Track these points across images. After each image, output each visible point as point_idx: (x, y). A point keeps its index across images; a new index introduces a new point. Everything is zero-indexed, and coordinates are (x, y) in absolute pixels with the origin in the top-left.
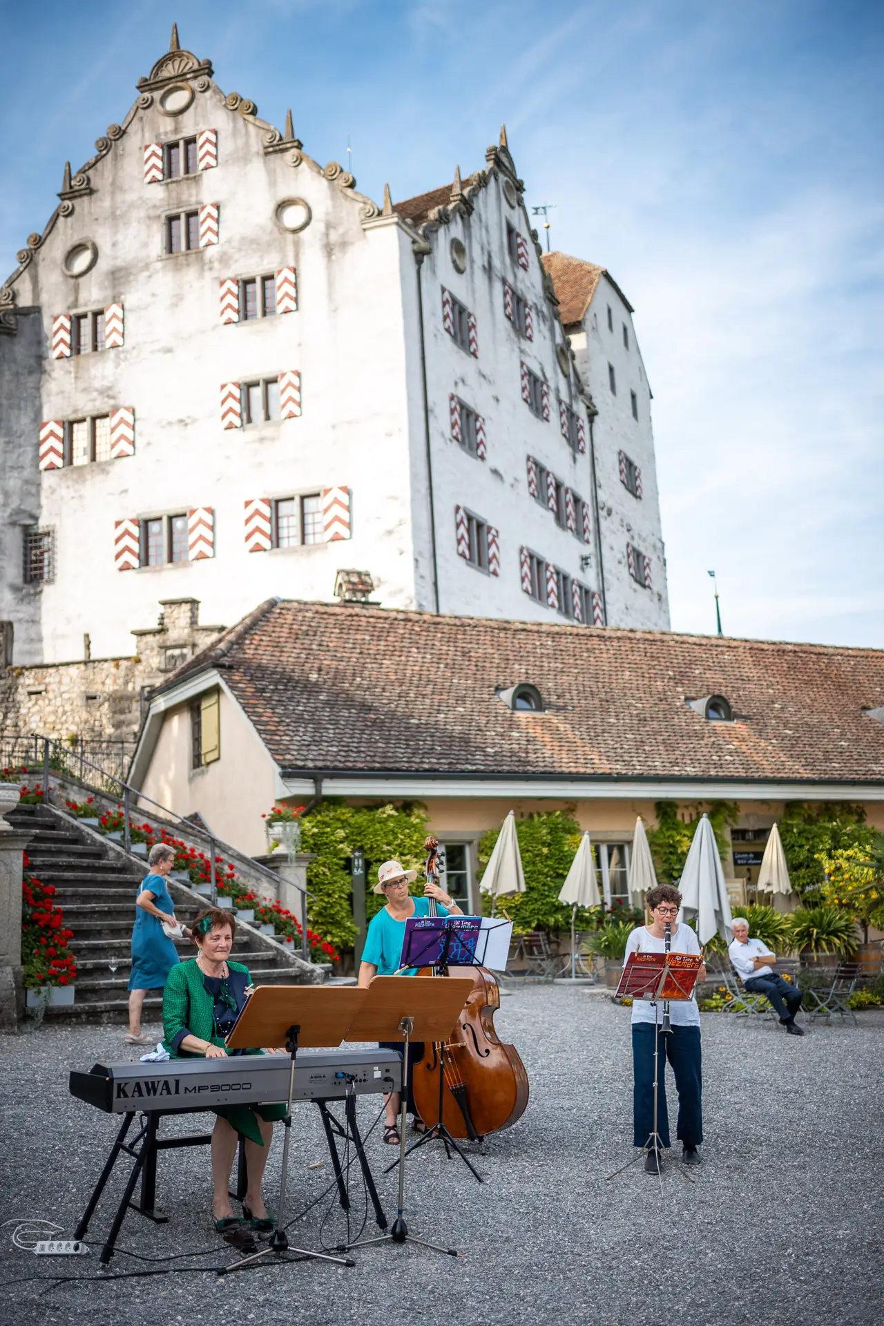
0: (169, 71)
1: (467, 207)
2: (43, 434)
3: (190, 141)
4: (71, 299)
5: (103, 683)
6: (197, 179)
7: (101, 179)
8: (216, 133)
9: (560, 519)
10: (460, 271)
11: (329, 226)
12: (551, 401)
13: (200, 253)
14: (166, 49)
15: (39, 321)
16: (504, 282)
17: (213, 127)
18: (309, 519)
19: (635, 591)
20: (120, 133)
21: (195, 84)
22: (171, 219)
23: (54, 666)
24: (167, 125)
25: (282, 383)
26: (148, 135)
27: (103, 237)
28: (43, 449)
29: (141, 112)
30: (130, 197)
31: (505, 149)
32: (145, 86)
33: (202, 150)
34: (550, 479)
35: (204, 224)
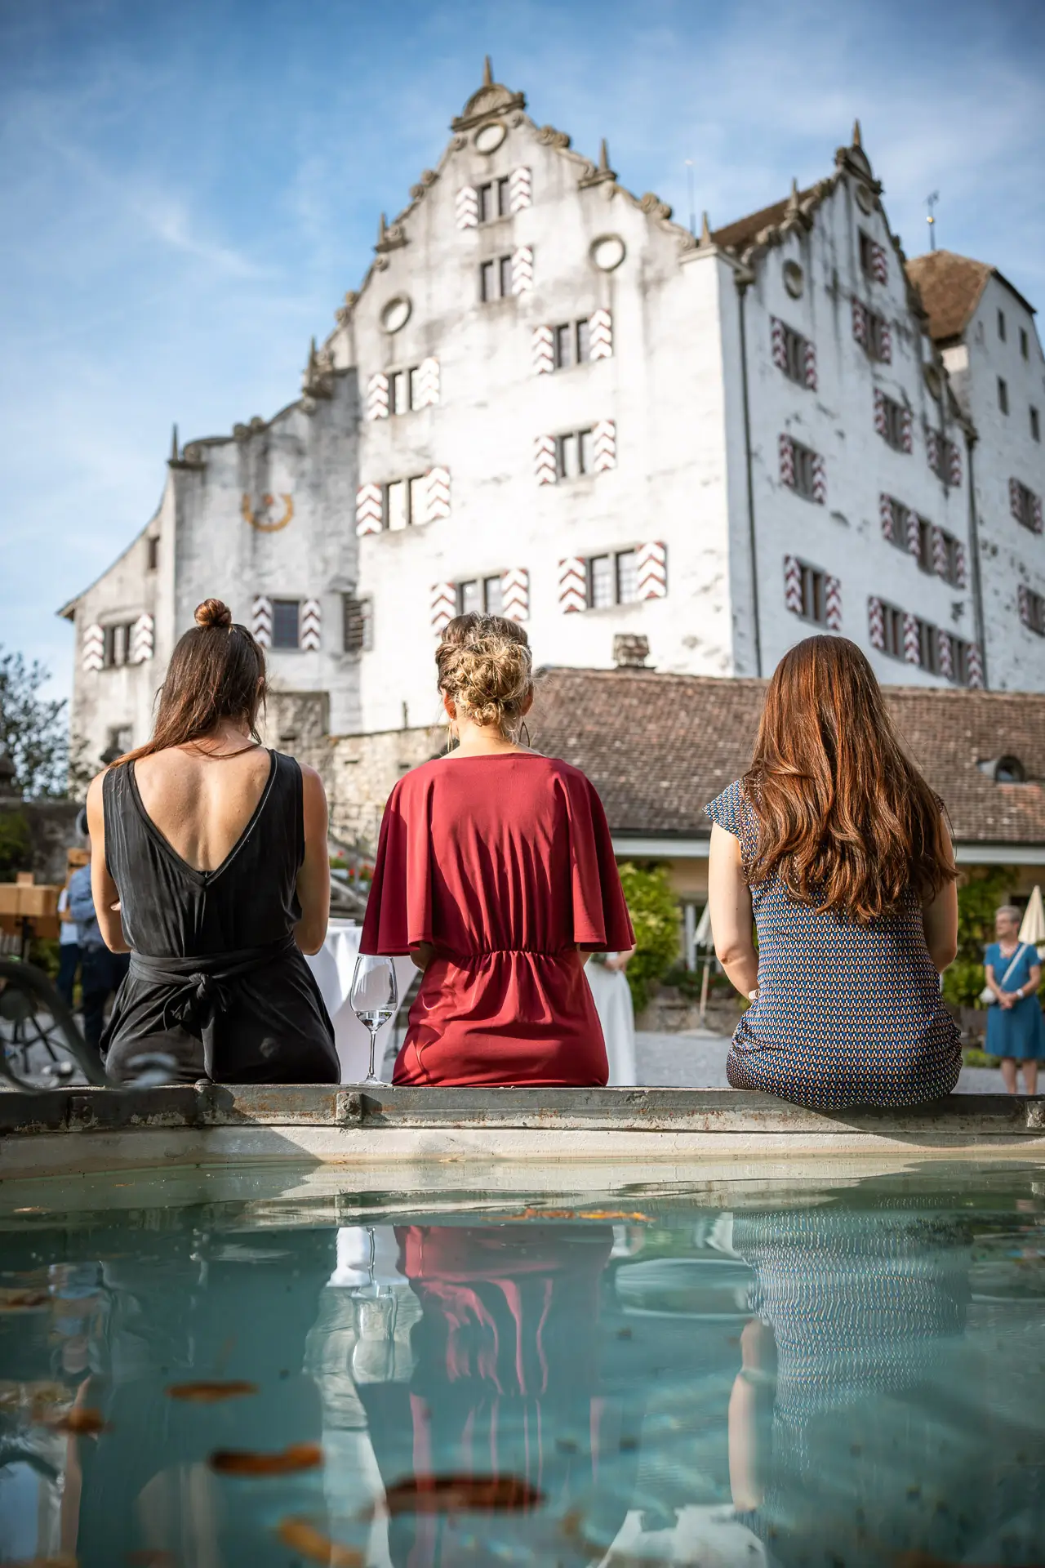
0: (482, 108)
1: (805, 224)
2: (361, 498)
3: (503, 181)
4: (387, 356)
5: (415, 752)
6: (509, 222)
7: (415, 229)
8: (529, 170)
9: (925, 563)
10: (794, 296)
11: (645, 262)
12: (915, 430)
13: (514, 299)
14: (479, 83)
15: (354, 383)
16: (854, 300)
17: (527, 163)
18: (624, 577)
20: (434, 178)
21: (508, 119)
22: (485, 265)
23: (370, 735)
24: (479, 166)
25: (596, 434)
26: (462, 178)
27: (417, 290)
28: (361, 514)
29: (455, 155)
30: (444, 245)
31: (858, 149)
32: (459, 125)
33: (516, 191)
34: (912, 519)
35: (518, 268)
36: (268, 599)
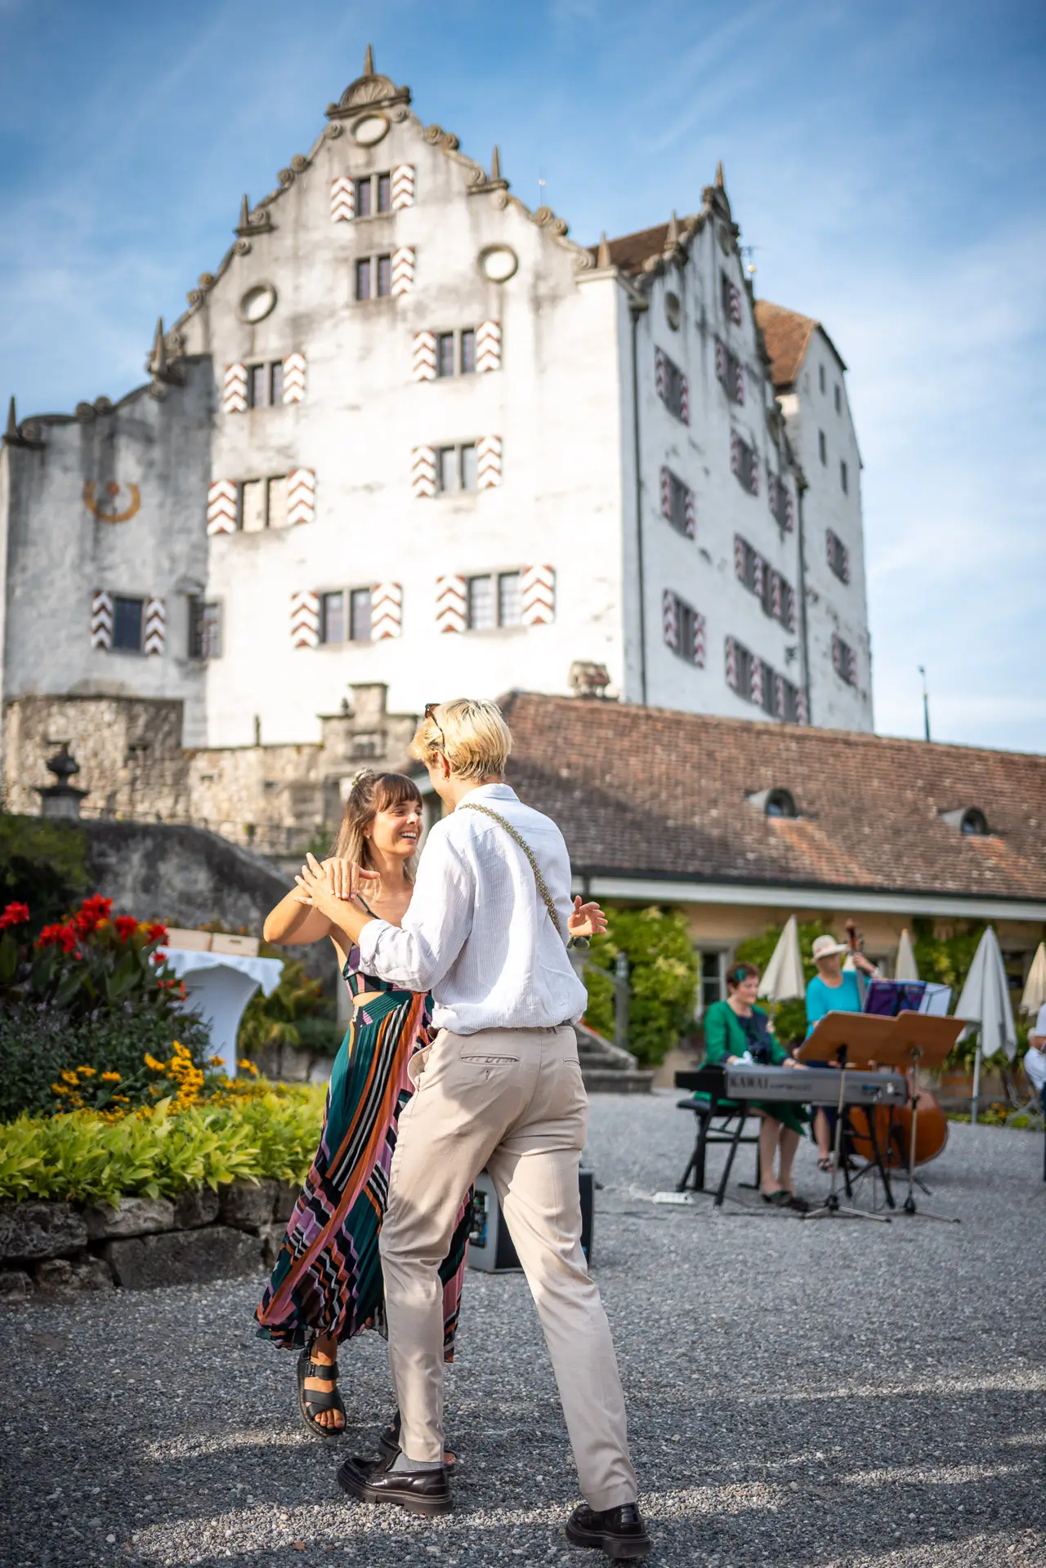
0: (363, 97)
1: (683, 255)
2: (213, 494)
3: (384, 176)
4: (247, 346)
5: (283, 770)
6: (390, 219)
7: (282, 215)
8: (412, 167)
9: (767, 606)
10: (674, 327)
11: (538, 277)
12: (760, 473)
13: (392, 302)
14: (359, 72)
15: (209, 372)
16: (717, 339)
17: (411, 161)
18: (507, 599)
19: (840, 688)
20: (306, 165)
21: (392, 113)
22: (362, 262)
23: (232, 750)
24: (358, 158)
25: (481, 449)
26: (337, 169)
27: (284, 280)
28: (212, 511)
29: (329, 143)
30: (315, 236)
31: (721, 189)
32: (335, 112)
33: (398, 187)
34: (758, 562)
35: (399, 269)
36: (110, 595)
